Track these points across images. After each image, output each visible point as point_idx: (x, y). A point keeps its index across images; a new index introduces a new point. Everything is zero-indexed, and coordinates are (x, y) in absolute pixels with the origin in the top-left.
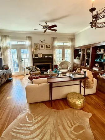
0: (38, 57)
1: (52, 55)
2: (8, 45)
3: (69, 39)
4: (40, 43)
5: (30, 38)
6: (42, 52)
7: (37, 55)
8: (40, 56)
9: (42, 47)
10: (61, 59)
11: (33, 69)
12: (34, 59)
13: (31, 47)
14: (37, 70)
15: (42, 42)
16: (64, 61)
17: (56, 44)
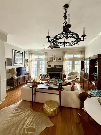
0: (51, 67)
1: (62, 66)
2: (33, 59)
3: (79, 52)
4: (53, 57)
5: (46, 54)
6: (54, 63)
7: (50, 66)
8: (53, 67)
9: (54, 59)
10: (71, 69)
11: (44, 76)
12: (47, 69)
13: (46, 59)
14: (48, 77)
15: (55, 56)
16: (73, 71)
17: (66, 56)
